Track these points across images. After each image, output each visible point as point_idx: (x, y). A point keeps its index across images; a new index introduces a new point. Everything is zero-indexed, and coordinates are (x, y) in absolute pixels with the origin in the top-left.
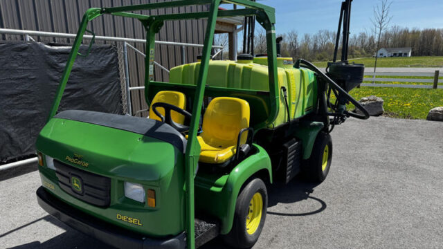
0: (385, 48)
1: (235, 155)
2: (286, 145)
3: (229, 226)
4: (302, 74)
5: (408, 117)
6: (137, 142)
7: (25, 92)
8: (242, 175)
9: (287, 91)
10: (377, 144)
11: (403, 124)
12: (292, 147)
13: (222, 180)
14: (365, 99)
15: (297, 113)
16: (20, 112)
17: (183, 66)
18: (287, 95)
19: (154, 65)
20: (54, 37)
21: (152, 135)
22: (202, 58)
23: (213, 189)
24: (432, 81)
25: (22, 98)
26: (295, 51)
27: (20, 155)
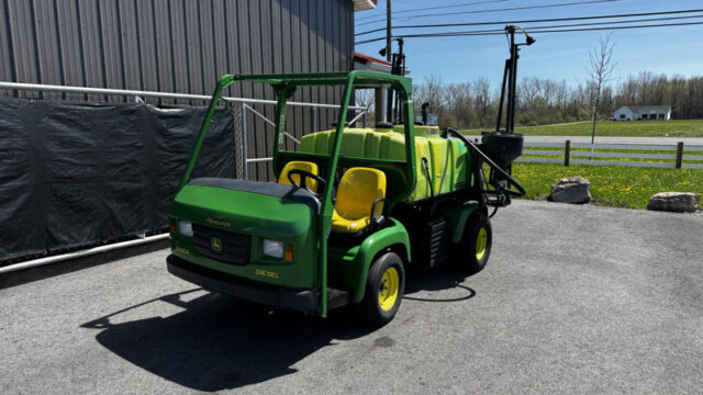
0: (629, 105)
1: (368, 226)
2: (430, 224)
3: (361, 295)
4: (450, 144)
5: (622, 206)
6: (275, 204)
7: (131, 161)
8: (375, 244)
9: (429, 162)
10: (562, 236)
11: (610, 215)
12: (437, 227)
13: (355, 250)
14: (565, 180)
15: (443, 188)
16: (125, 184)
17: (315, 134)
18: (430, 166)
19: (285, 137)
20: (160, 98)
21: (289, 198)
22: (337, 126)
23: (346, 258)
24: (674, 156)
25: (127, 169)
26: (485, 109)
27: (120, 235)
